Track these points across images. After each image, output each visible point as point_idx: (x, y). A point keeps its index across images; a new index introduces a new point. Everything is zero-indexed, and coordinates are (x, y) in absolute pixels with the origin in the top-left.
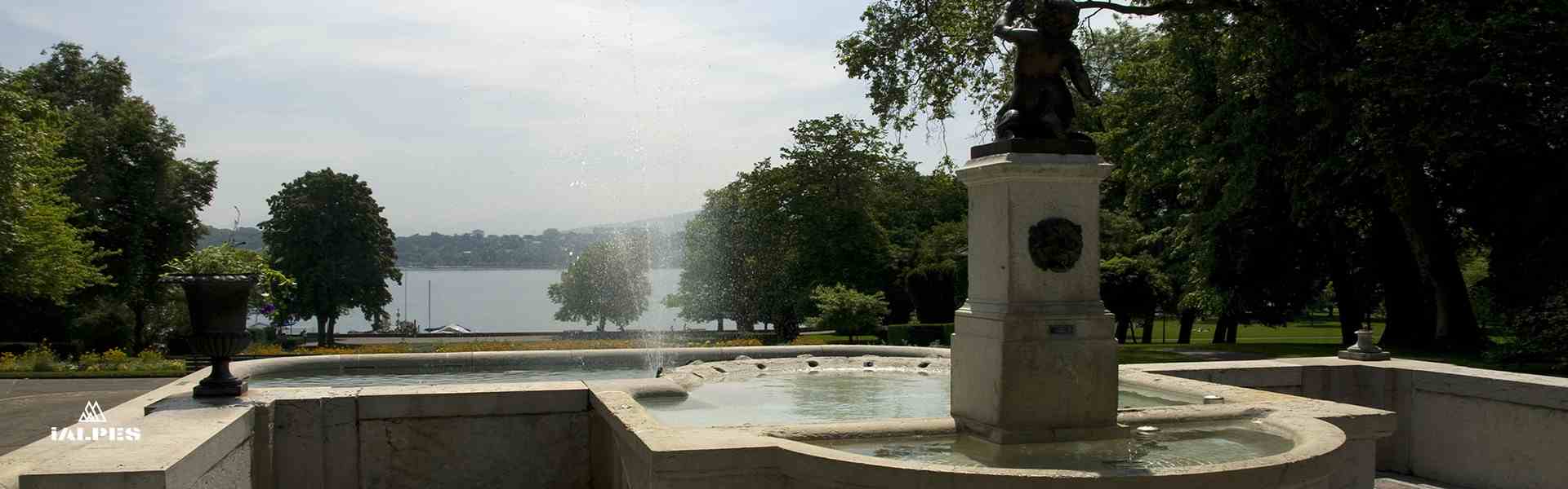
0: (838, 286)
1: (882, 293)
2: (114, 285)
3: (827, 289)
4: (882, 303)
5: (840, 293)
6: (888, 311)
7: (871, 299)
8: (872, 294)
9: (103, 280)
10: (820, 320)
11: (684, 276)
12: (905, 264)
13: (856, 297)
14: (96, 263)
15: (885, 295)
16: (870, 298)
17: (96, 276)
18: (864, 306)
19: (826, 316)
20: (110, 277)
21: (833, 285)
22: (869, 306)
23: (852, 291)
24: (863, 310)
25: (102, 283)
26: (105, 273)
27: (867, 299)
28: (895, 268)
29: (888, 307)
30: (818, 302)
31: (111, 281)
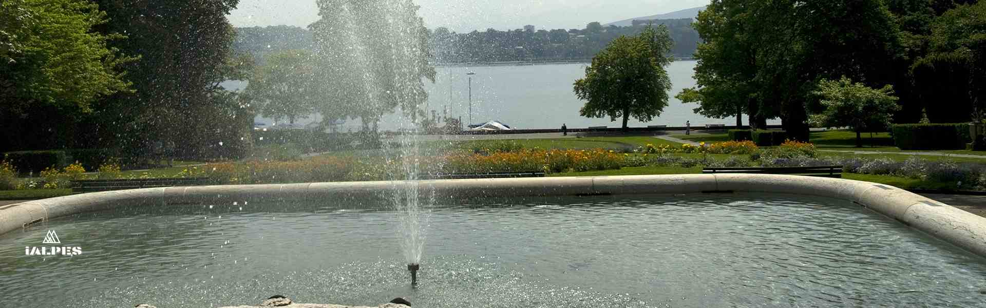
0: (843, 79)
1: (890, 87)
2: (133, 91)
3: (832, 83)
4: (892, 98)
5: (845, 88)
6: (897, 107)
7: (879, 94)
8: (879, 87)
9: (122, 86)
10: (824, 117)
11: (698, 69)
12: (917, 54)
13: (863, 92)
14: (118, 69)
15: (894, 88)
16: (877, 92)
17: (117, 82)
18: (870, 101)
19: (830, 113)
20: (131, 83)
21: (837, 77)
22: (877, 102)
23: (858, 85)
24: (871, 106)
25: (123, 89)
26: (125, 79)
27: (875, 94)
28: (906, 58)
29: (898, 102)
30: (823, 97)
31: (132, 87)
